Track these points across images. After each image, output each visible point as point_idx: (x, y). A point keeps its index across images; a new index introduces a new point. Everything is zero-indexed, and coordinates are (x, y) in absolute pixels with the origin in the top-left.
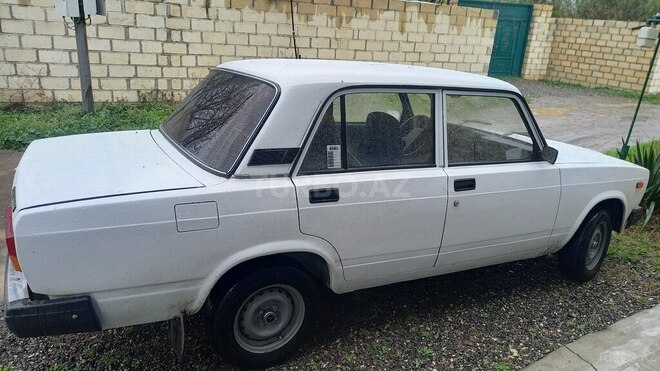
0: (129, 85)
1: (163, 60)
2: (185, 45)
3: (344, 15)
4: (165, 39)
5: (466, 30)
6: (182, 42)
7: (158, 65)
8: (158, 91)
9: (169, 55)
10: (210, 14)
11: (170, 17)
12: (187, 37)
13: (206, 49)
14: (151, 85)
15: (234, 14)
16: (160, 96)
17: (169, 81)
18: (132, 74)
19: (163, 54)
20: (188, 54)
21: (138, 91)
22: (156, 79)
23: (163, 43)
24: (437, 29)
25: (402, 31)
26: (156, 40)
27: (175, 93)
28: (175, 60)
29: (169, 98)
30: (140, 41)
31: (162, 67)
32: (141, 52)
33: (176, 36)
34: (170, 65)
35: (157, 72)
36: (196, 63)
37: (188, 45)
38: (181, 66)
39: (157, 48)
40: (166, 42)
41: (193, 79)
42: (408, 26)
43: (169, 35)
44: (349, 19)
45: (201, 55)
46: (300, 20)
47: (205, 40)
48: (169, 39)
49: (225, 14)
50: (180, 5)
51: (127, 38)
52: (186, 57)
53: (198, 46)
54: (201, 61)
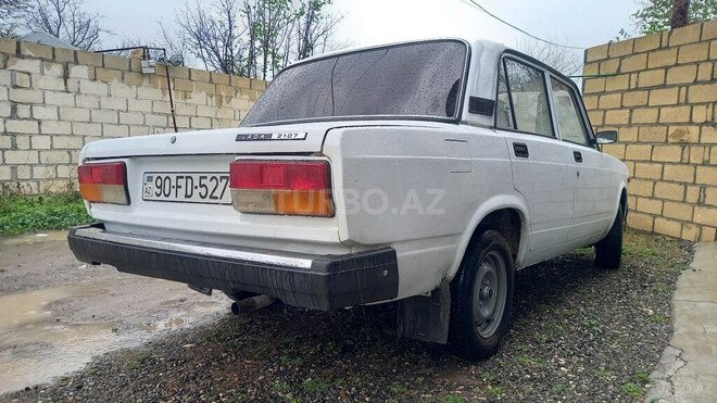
1: (5, 142)
2: (36, 123)
3: (223, 94)
4: (9, 114)
6: (32, 118)
9: (14, 135)
10: (69, 86)
11: (16, 87)
12: (39, 113)
13: (64, 128)
15: (99, 88)
17: (14, 168)
19: (5, 133)
20: (40, 133)
23: (5, 120)
27: (24, 184)
28: (22, 142)
29: (15, 190)
31: (3, 151)
33: (23, 111)
34: (15, 147)
36: (51, 146)
37: (39, 123)
38: (31, 149)
40: (10, 118)
41: (47, 165)
43: (14, 110)
44: (229, 99)
45: (57, 135)
46: (177, 97)
47: (62, 117)
48: (14, 115)
49: (88, 86)
50: (29, 74)
52: (36, 137)
53: (54, 124)
54: (58, 143)
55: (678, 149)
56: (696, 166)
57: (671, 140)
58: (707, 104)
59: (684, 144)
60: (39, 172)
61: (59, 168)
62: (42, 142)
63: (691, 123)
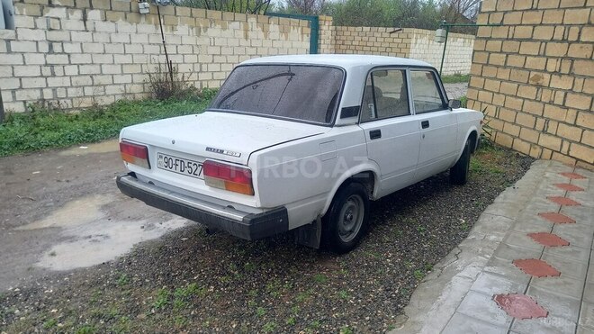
0: (14, 97)
1: (47, 71)
2: (67, 56)
3: (201, 26)
4: (47, 50)
5: (290, 36)
6: (63, 53)
7: (42, 76)
8: (44, 100)
9: (52, 66)
10: (88, 27)
11: (51, 29)
12: (68, 48)
13: (86, 58)
14: (36, 95)
15: (109, 26)
16: (46, 105)
17: (54, 90)
18: (17, 86)
19: (46, 65)
20: (70, 64)
21: (25, 102)
22: (41, 89)
23: (45, 55)
24: (271, 36)
25: (246, 38)
26: (38, 52)
27: (62, 101)
28: (58, 70)
29: (56, 106)
30: (23, 53)
31: (46, 77)
32: (25, 64)
33: (57, 48)
34: (53, 75)
35: (41, 82)
36: (79, 72)
37: (69, 56)
38: (65, 76)
39: (40, 59)
40: (49, 53)
41: (77, 87)
42: (250, 33)
43: (51, 47)
44: (206, 29)
45: (82, 64)
46: (166, 30)
47: (85, 50)
48: (51, 51)
49: (102, 26)
50: (59, 19)
51: (9, 51)
52: (68, 66)
53: (79, 56)
54: (84, 70)
55: (534, 89)
56: (545, 103)
57: (531, 82)
58: (557, 58)
59: (539, 86)
60: (72, 92)
61: (86, 88)
62: (72, 70)
63: (545, 71)
